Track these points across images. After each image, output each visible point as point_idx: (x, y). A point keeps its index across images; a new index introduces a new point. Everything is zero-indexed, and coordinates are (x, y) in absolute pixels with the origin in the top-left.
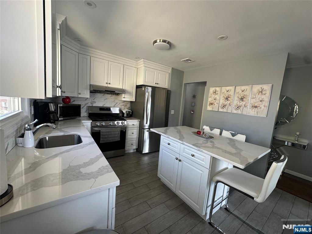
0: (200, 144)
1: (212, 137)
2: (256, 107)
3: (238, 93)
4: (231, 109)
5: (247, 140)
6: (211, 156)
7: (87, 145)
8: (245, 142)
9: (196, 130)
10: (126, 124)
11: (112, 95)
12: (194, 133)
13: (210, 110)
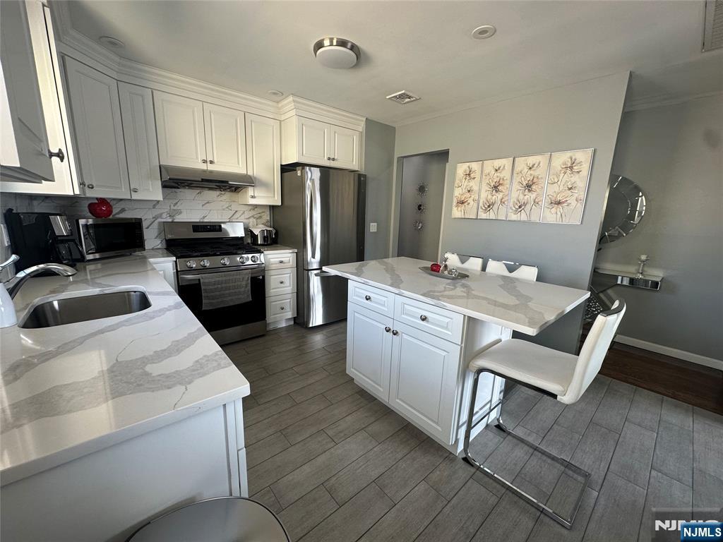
0: (438, 292)
1: (465, 276)
2: (559, 203)
3: (521, 172)
4: (505, 213)
5: (540, 278)
6: (465, 315)
7: (163, 311)
8: (537, 280)
9: (429, 264)
10: (264, 262)
11: (223, 193)
12: (425, 269)
13: (460, 217)
